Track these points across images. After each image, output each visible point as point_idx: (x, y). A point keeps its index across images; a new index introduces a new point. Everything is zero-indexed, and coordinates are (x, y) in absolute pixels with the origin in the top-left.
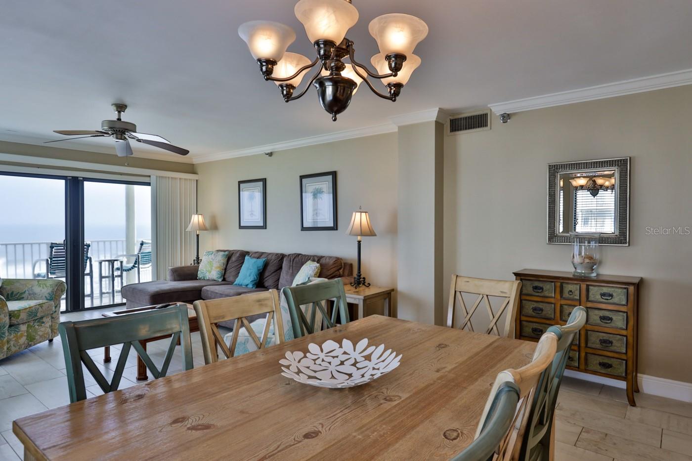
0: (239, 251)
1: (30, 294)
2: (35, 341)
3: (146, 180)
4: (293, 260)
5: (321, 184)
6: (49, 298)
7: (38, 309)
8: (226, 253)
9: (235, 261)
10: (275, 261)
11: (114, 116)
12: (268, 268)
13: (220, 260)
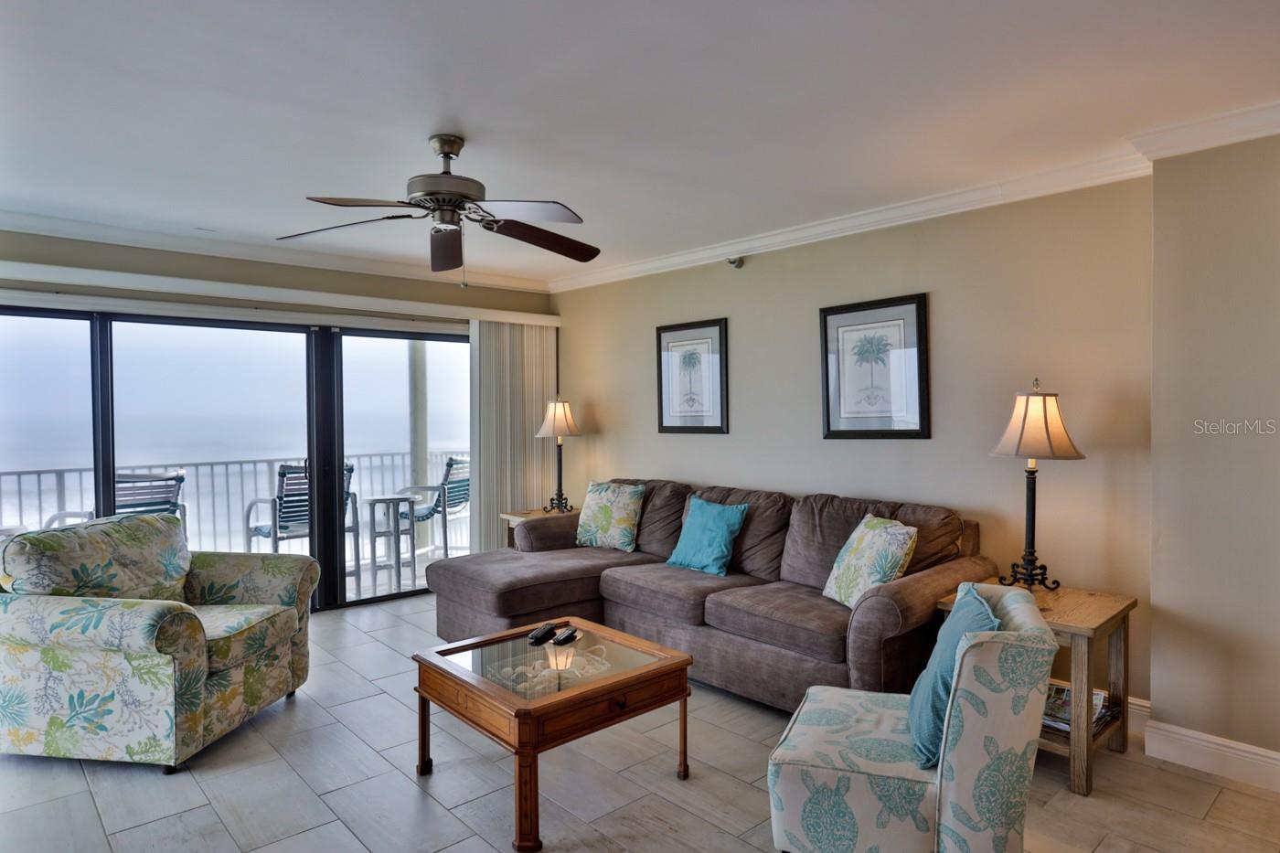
0: (668, 482)
1: (247, 589)
2: (260, 702)
3: (458, 330)
4: (821, 511)
5: (883, 327)
6: (286, 599)
7: (267, 629)
8: (641, 488)
9: (661, 508)
10: (768, 513)
11: (437, 166)
12: (752, 527)
13: (626, 503)
